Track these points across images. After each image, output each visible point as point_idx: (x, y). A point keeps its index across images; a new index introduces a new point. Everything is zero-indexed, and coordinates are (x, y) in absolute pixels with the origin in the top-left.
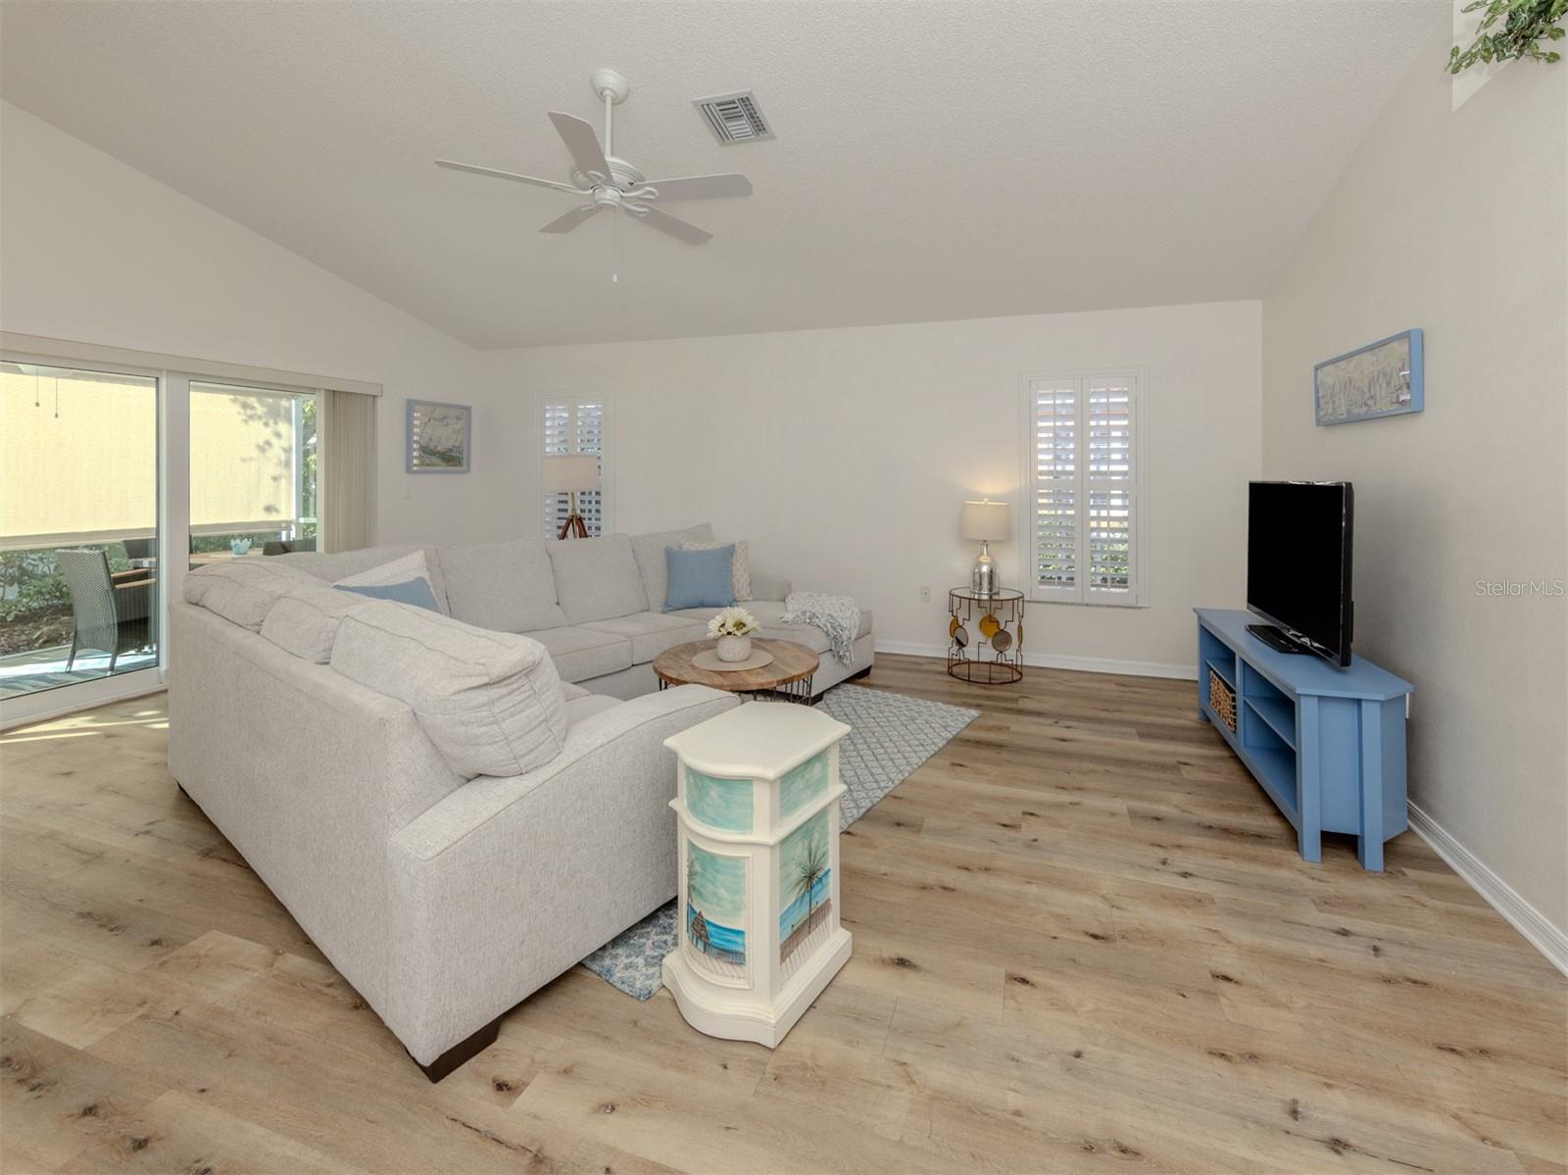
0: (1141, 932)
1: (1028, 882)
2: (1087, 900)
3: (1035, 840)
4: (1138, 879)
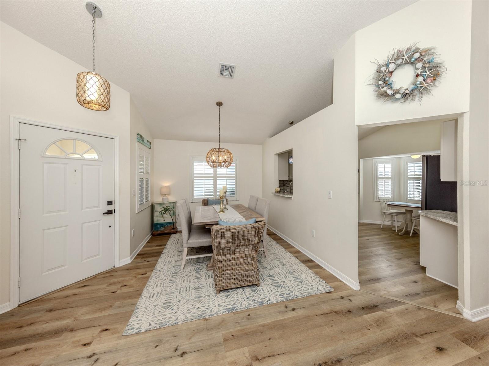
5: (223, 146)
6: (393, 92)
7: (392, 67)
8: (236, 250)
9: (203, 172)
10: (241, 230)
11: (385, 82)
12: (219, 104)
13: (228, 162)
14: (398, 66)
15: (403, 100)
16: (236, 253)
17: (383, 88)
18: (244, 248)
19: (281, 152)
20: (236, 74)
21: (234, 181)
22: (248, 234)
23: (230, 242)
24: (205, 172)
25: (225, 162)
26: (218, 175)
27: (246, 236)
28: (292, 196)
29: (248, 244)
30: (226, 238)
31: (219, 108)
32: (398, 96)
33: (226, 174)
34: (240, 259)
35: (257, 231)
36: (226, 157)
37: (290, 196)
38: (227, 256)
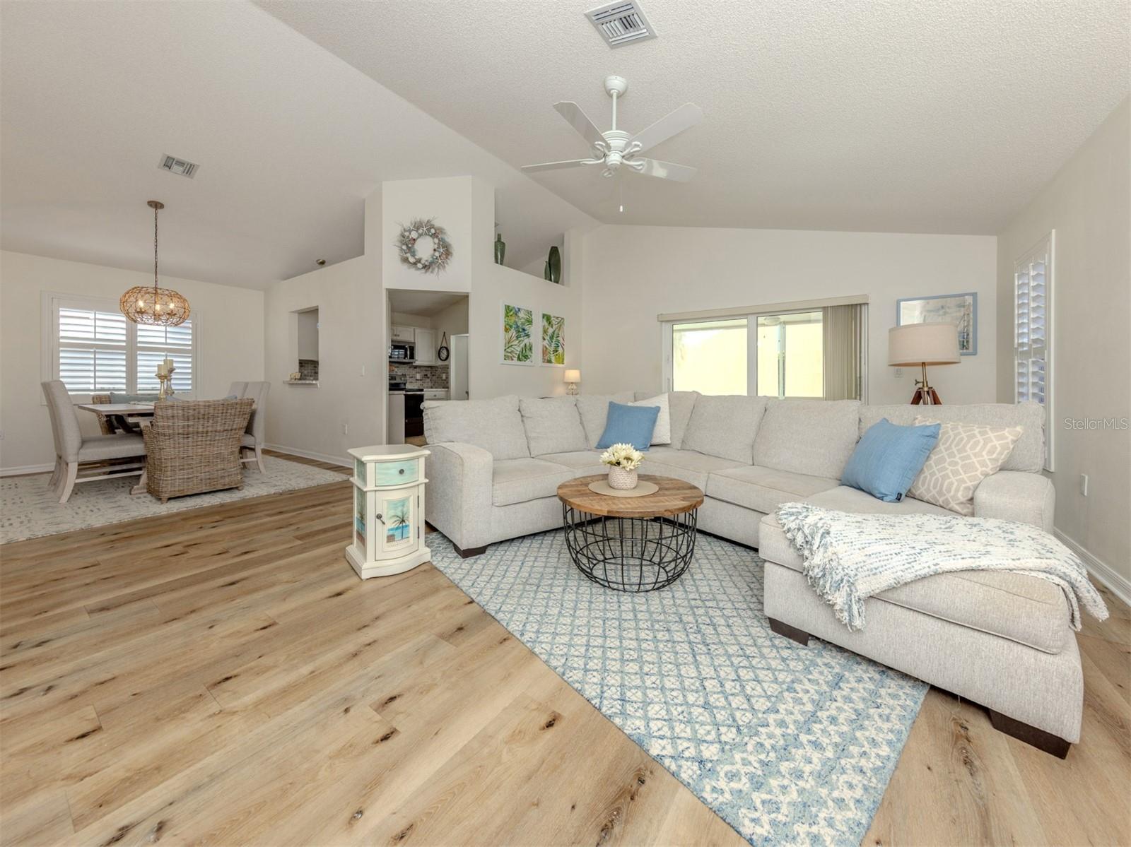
0: (183, 712)
1: (313, 672)
2: (249, 698)
3: (347, 710)
4: (198, 765)
5: (165, 283)
6: (414, 261)
7: (414, 235)
8: (200, 439)
9: (92, 336)
10: (209, 406)
11: (409, 248)
12: (156, 205)
13: (178, 315)
14: (420, 235)
15: (423, 271)
16: (199, 443)
17: (406, 253)
18: (216, 436)
19: (305, 309)
20: (198, 174)
21: (190, 360)
22: (222, 413)
23: (188, 426)
24: (97, 334)
25: (171, 314)
26: (139, 345)
27: (218, 417)
28: (318, 382)
29: (222, 429)
30: (181, 418)
31: (156, 214)
32: (420, 266)
33: (166, 344)
34: (207, 453)
35: (238, 410)
36: (172, 306)
37: (314, 382)
38: (182, 449)
